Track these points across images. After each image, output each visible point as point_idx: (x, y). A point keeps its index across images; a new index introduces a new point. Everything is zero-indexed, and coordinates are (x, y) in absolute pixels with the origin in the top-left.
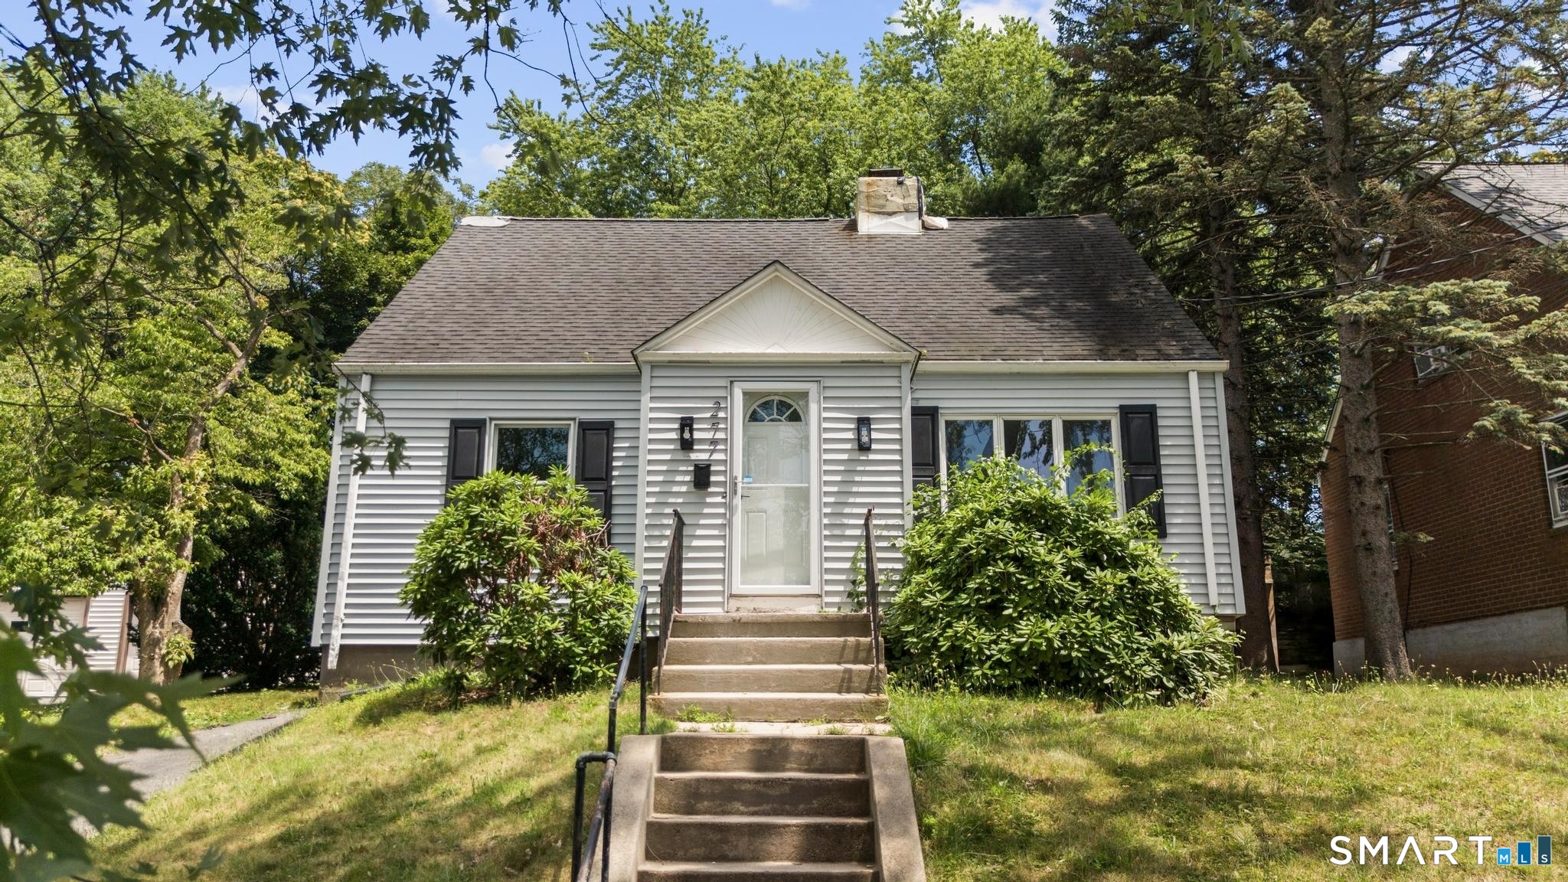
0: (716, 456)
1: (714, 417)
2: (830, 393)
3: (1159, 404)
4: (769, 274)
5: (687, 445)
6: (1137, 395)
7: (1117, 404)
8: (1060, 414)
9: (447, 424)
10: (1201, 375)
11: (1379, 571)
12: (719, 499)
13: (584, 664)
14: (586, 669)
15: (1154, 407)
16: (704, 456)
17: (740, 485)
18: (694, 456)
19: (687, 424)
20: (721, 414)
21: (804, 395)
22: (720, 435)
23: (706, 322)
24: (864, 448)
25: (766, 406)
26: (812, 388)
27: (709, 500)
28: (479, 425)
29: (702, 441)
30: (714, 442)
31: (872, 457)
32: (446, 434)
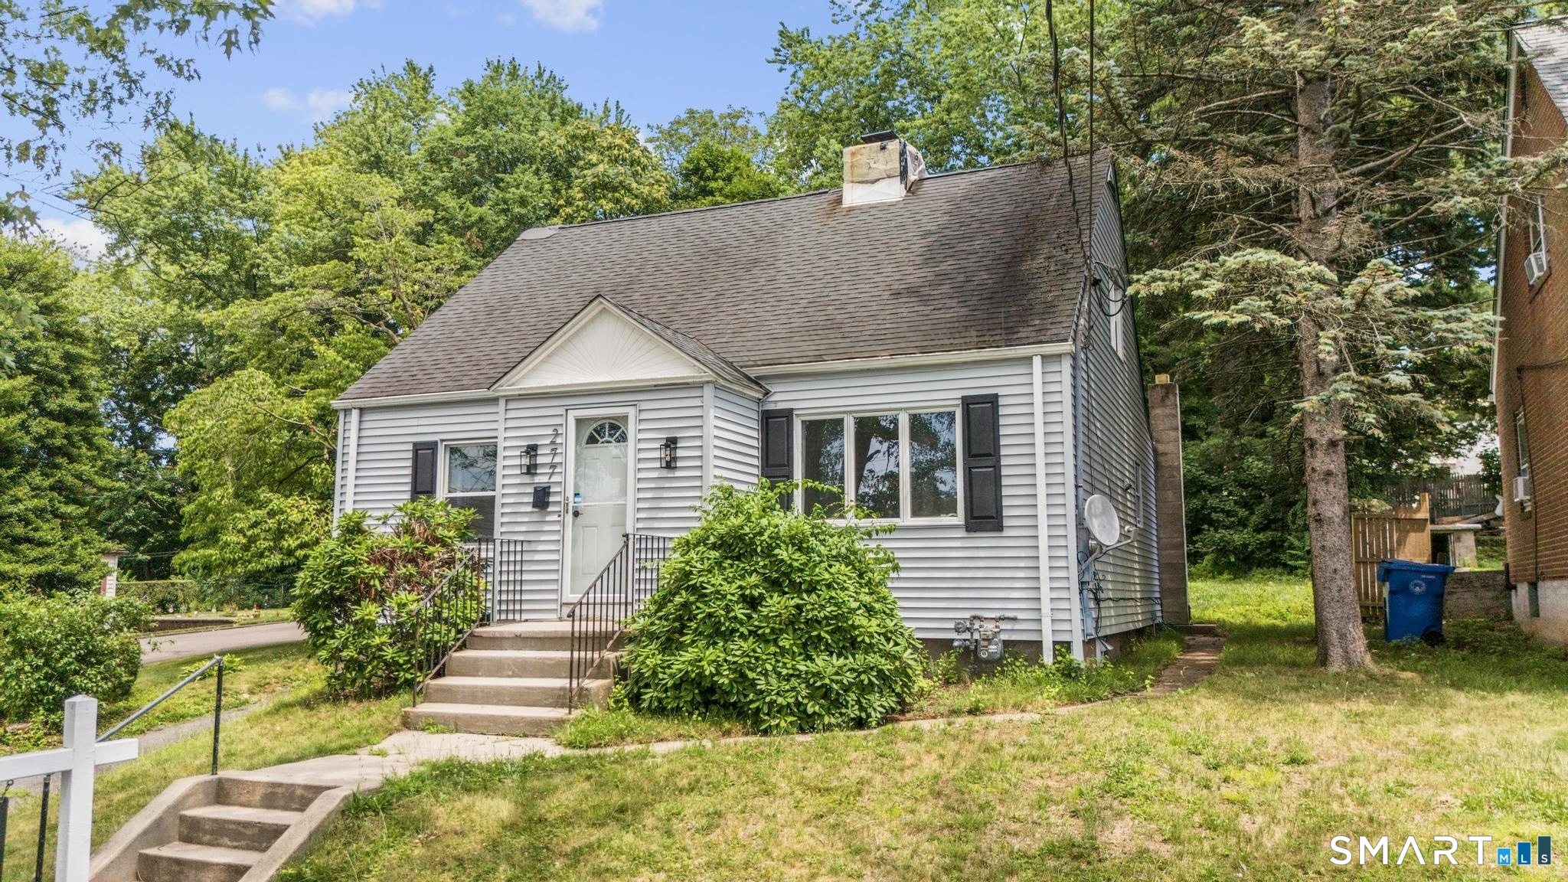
0: (555, 479)
1: (553, 443)
2: (644, 416)
3: (1001, 392)
4: (595, 308)
5: (531, 470)
6: (977, 383)
7: (959, 394)
8: (906, 409)
9: (410, 447)
10: (1045, 358)
12: (555, 518)
15: (996, 396)
16: (544, 479)
17: (571, 505)
18: (537, 479)
19: (532, 450)
20: (559, 440)
21: (625, 418)
22: (557, 459)
23: (549, 356)
24: (670, 465)
25: (599, 431)
26: (631, 412)
27: (548, 518)
28: (432, 446)
29: (543, 465)
30: (553, 466)
31: (678, 474)
32: (410, 455)
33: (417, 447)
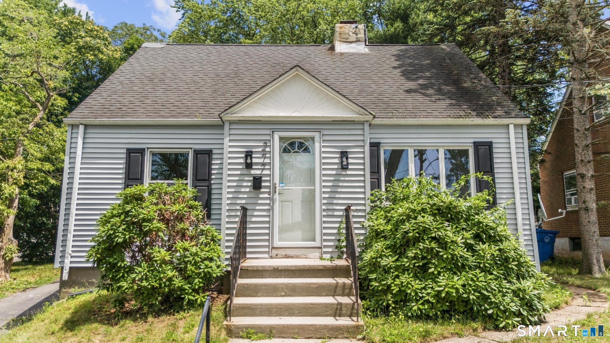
0: (265, 172)
1: (264, 151)
2: (326, 138)
3: (494, 141)
4: (293, 73)
5: (249, 166)
6: (483, 136)
7: (472, 141)
8: (443, 146)
9: (125, 151)
10: (516, 126)
11: (591, 220)
12: (266, 196)
13: (190, 294)
14: (191, 297)
15: (491, 142)
16: (258, 172)
17: (278, 188)
18: (253, 172)
19: (249, 154)
20: (268, 149)
21: (313, 139)
22: (267, 161)
23: (259, 99)
24: (344, 168)
25: (292, 144)
26: (316, 135)
27: (261, 196)
28: (142, 152)
29: (257, 164)
30: (263, 164)
31: (349, 172)
32: (124, 156)
33: (130, 151)
